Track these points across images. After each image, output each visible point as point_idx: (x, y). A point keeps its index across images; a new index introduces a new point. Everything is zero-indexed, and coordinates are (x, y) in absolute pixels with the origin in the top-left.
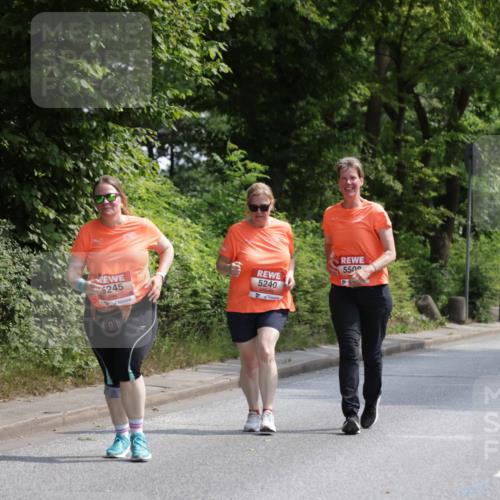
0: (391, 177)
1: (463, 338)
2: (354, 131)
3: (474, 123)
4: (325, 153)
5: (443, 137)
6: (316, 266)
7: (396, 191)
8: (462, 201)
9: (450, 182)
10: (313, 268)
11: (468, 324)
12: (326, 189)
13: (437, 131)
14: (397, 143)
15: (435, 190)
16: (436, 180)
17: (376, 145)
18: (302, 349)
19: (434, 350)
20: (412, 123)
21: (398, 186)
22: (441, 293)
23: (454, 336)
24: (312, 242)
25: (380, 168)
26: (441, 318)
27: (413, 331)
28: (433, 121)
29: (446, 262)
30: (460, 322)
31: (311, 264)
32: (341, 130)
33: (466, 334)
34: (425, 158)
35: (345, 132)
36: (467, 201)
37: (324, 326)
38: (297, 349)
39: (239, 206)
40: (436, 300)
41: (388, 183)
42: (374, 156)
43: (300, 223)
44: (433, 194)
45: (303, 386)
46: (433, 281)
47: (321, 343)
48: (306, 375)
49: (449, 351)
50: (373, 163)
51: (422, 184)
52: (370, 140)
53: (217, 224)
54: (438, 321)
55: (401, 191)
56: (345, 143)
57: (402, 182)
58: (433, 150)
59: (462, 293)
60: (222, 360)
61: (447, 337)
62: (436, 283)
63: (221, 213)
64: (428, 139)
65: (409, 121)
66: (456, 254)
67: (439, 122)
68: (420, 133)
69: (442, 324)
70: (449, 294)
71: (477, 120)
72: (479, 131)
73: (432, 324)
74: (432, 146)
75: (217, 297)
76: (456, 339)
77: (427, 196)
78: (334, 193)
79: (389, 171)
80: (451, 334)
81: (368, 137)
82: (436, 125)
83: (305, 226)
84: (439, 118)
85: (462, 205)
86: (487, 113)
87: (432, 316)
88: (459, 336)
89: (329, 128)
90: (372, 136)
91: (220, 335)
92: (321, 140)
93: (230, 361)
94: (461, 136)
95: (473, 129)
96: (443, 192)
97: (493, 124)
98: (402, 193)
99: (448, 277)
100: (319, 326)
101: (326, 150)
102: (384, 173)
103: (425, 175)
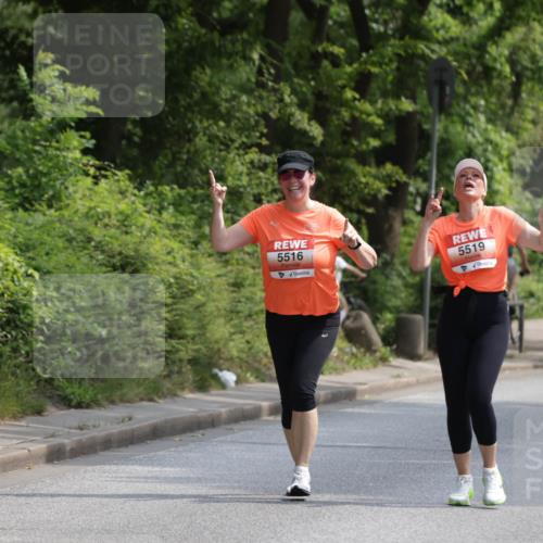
0: (306, 116)
1: (418, 383)
2: (245, 36)
3: (443, 26)
4: (197, 73)
5: (392, 48)
6: (179, 262)
7: (314, 138)
8: (422, 155)
9: (401, 122)
10: (172, 264)
11: (426, 360)
12: (196, 134)
13: (383, 37)
14: (317, 58)
15: (376, 135)
16: (379, 121)
17: (281, 60)
18: (151, 400)
19: (371, 403)
20: (341, 25)
21: (316, 131)
22: (384, 308)
23: (404, 380)
24: (173, 221)
25: (287, 99)
26: (384, 350)
27: (336, 371)
28: (376, 21)
29: (393, 256)
30: (414, 357)
31: (169, 258)
32: (223, 34)
33: (423, 377)
34: (363, 84)
35: (229, 37)
36: (429, 155)
37: (190, 361)
38: (142, 400)
39: (51, 160)
40: (375, 320)
41: (300, 126)
42: (277, 79)
43: (152, 188)
44: (374, 143)
45: (151, 462)
46: (371, 287)
47: (183, 389)
48: (157, 443)
49: (397, 405)
50: (275, 90)
51: (357, 127)
52: (271, 51)
53: (13, 189)
54: (378, 354)
55: (320, 139)
56: (230, 56)
57: (323, 123)
58: (375, 70)
59: (418, 309)
60: (15, 417)
61: (392, 381)
62: (375, 291)
63: (20, 170)
64: (367, 51)
65: (335, 22)
66: (410, 244)
67: (386, 23)
68: (355, 42)
69: (384, 360)
70: (397, 310)
71: (449, 19)
72: (452, 39)
73: (368, 359)
74: (374, 64)
75: (10, 310)
76: (408, 385)
77: (364, 147)
78: (210, 141)
79: (302, 106)
80: (398, 376)
81: (268, 47)
82: (382, 29)
83: (161, 194)
84: (386, 17)
85: (420, 162)
86: (465, 9)
87: (368, 347)
88: (412, 379)
89: (203, 31)
90: (274, 44)
91: (13, 374)
92: (191, 51)
93: (29, 418)
94: (422, 47)
95: (441, 35)
96: (391, 138)
97: (474, 28)
98: (323, 143)
99: (397, 282)
100: (181, 360)
101: (198, 68)
102: (294, 109)
103: (362, 112)
